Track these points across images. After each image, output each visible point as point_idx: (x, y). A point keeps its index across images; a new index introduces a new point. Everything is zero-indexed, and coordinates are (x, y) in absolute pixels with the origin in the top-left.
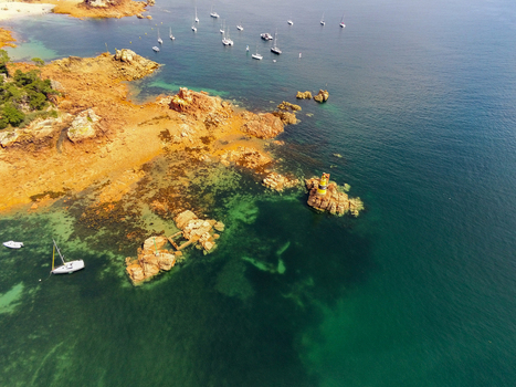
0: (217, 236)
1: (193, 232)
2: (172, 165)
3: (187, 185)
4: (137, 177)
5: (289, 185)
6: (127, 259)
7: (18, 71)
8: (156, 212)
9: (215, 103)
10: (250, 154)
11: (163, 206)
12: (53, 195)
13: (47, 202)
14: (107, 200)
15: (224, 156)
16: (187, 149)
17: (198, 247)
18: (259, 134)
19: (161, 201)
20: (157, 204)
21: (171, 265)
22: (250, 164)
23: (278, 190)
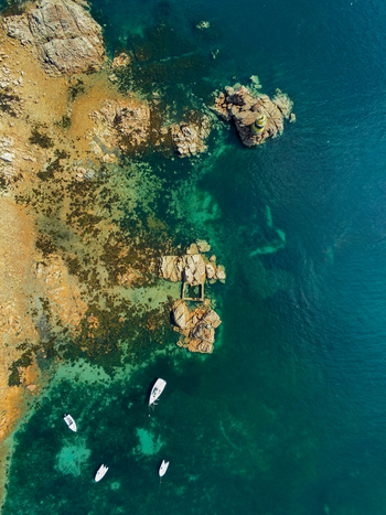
0: (213, 258)
2: (63, 216)
3: (116, 229)
6: (180, 344)
8: (135, 285)
11: (132, 274)
12: (25, 361)
15: (97, 150)
17: (212, 282)
19: (123, 271)
20: (122, 279)
22: (137, 137)
23: (202, 151)
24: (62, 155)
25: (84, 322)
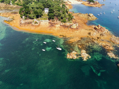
0: (88, 59)
1: (83, 55)
4: (79, 39)
5: (115, 57)
6: (68, 53)
7: (69, 13)
9: (106, 31)
10: (108, 45)
12: (63, 36)
13: (62, 37)
14: (71, 41)
15: (101, 43)
16: (92, 38)
17: (82, 58)
18: (114, 42)
19: (80, 46)
20: (79, 46)
21: (75, 58)
22: (106, 48)
23: (110, 57)
24: (97, 40)
25: (71, 42)
